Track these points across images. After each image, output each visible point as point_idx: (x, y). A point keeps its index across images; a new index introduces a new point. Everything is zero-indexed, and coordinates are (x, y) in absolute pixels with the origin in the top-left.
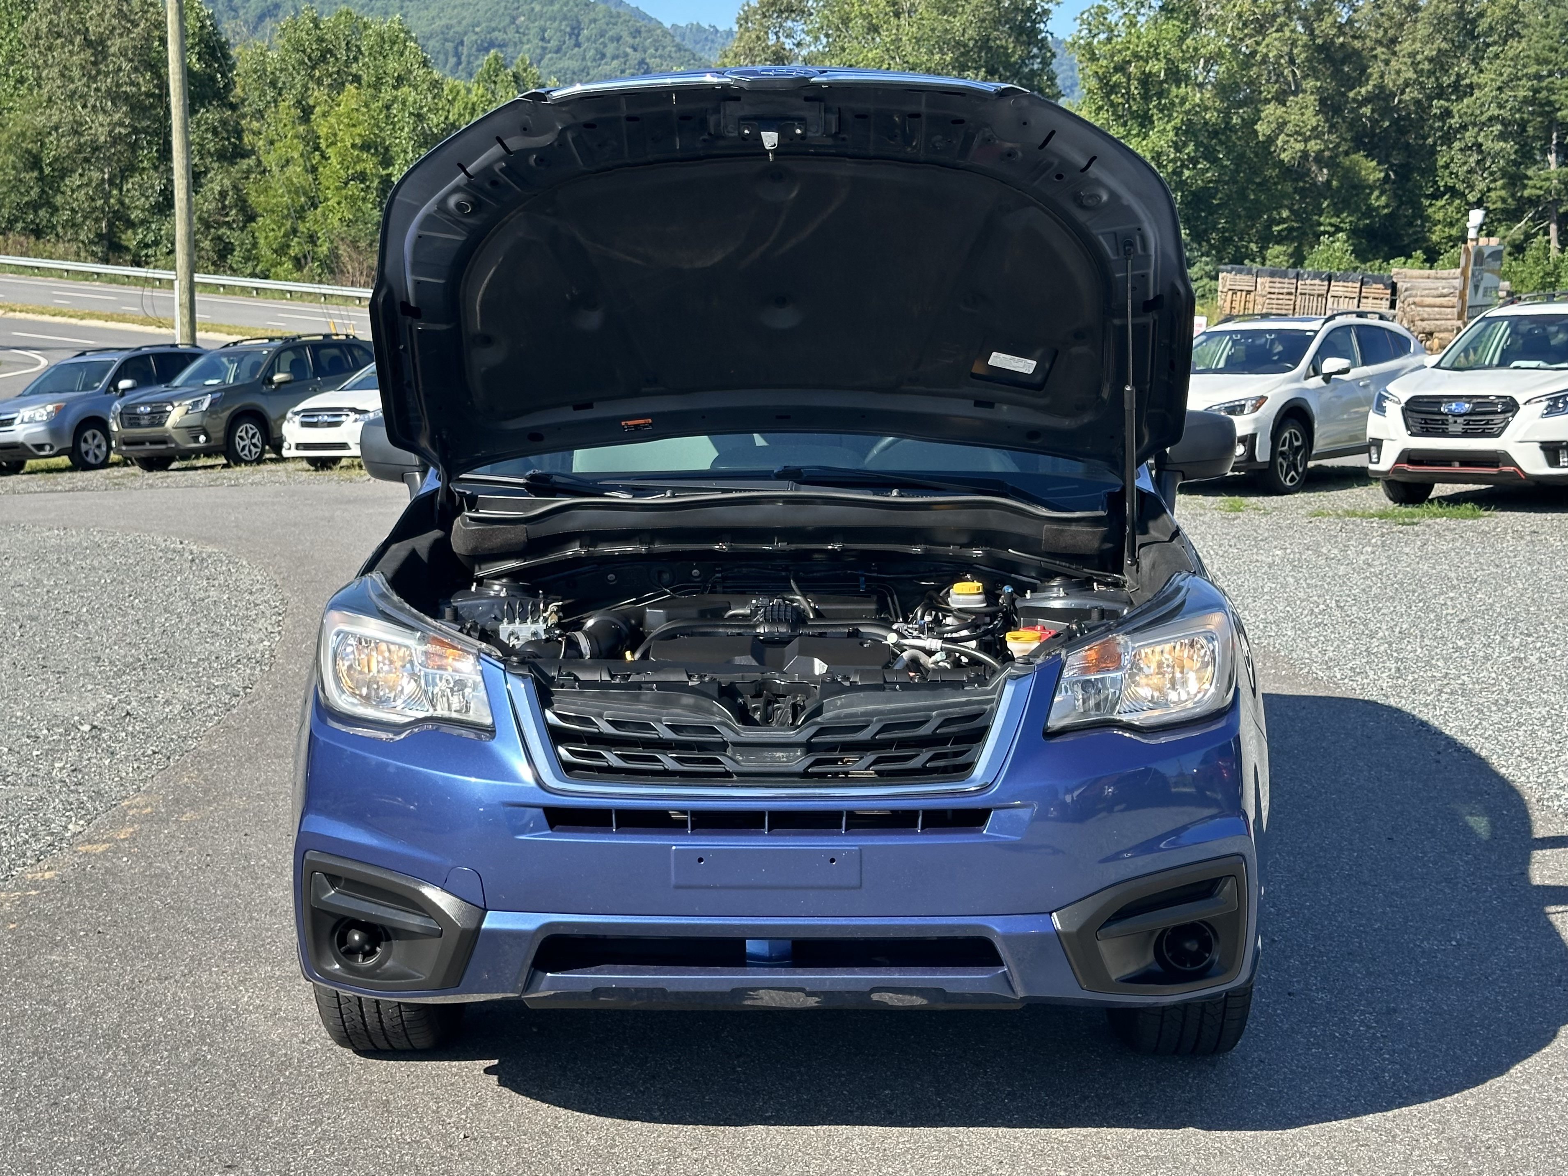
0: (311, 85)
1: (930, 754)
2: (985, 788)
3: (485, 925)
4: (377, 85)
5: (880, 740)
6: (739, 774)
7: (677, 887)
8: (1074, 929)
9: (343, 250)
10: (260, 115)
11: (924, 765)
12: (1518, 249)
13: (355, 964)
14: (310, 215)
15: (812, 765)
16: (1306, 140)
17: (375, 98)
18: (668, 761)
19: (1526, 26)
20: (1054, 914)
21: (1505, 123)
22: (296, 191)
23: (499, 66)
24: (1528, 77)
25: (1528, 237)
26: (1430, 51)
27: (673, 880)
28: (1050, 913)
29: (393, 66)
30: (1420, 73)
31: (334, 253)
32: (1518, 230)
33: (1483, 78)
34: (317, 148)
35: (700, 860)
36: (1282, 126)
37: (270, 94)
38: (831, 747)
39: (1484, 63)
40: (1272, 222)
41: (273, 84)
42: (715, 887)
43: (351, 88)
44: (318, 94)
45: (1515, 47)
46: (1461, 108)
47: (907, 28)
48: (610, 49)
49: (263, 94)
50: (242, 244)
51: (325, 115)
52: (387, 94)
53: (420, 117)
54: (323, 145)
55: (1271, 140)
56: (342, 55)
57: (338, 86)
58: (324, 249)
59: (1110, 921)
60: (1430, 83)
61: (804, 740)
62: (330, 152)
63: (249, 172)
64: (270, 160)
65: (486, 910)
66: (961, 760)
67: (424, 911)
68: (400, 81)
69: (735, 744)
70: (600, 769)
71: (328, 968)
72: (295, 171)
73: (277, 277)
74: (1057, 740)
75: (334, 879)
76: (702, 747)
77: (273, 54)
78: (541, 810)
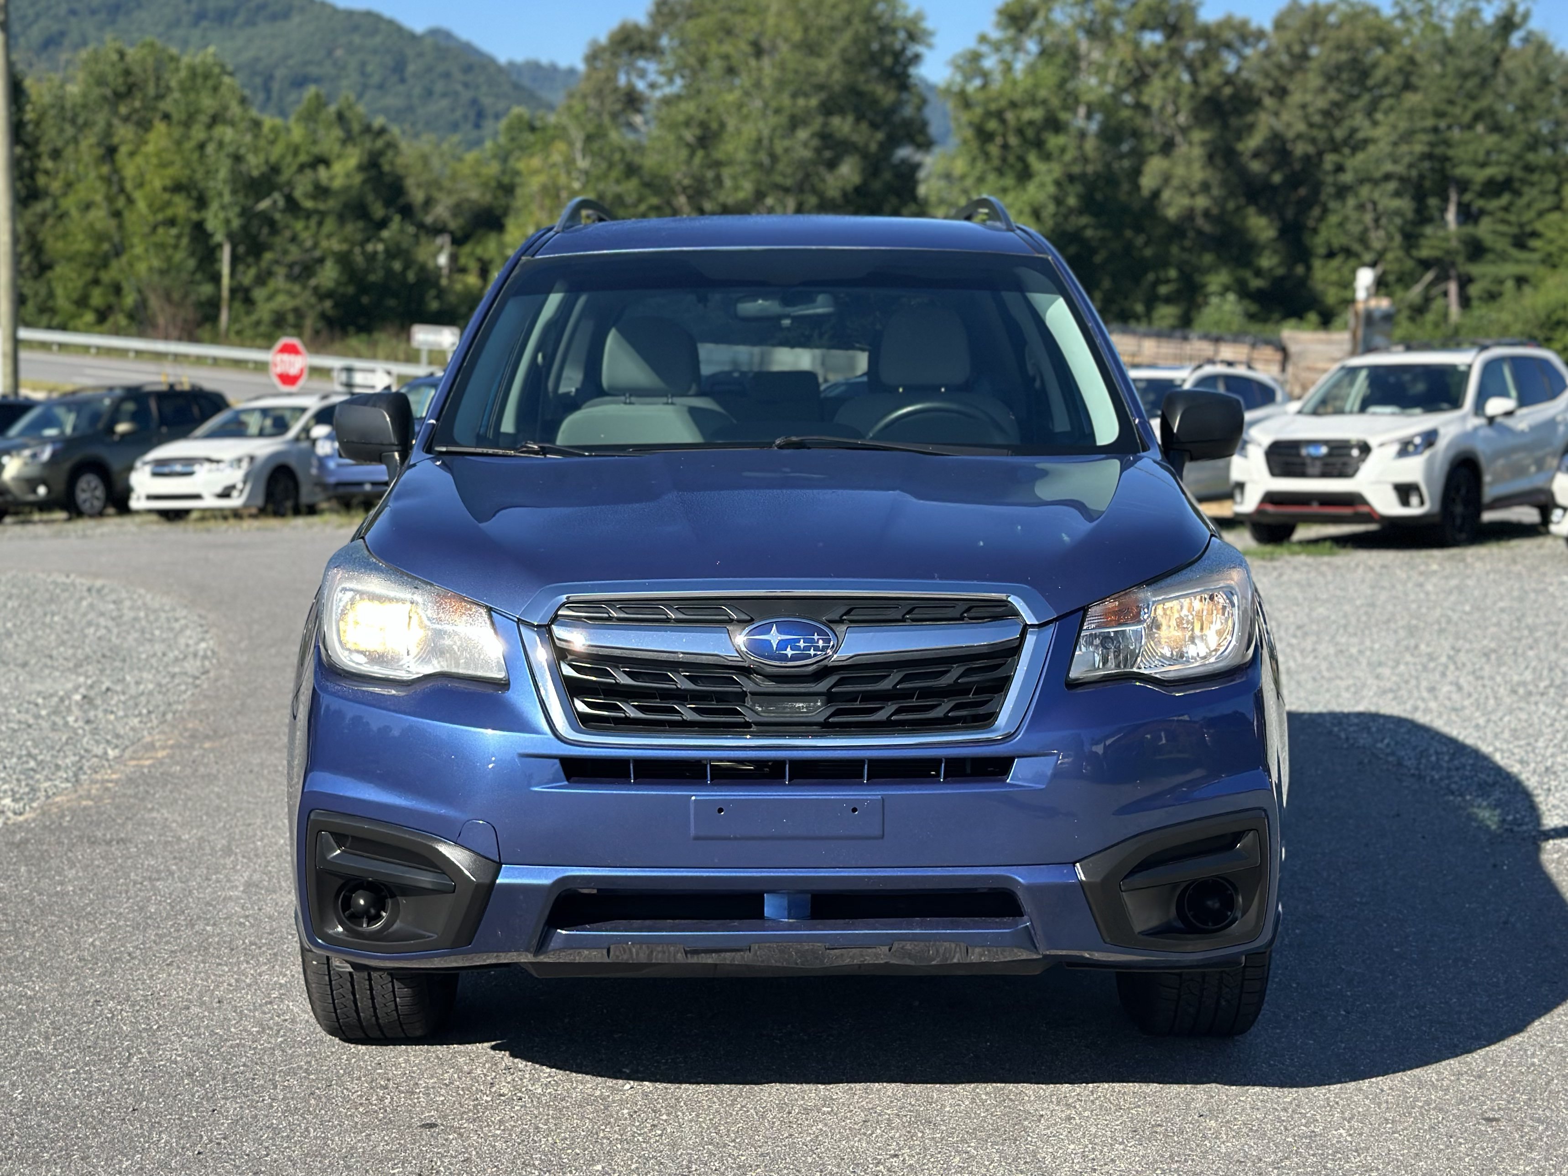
0: (116, 122)
1: (952, 704)
2: (1008, 737)
3: (498, 881)
4: (188, 123)
5: (900, 689)
6: (757, 724)
7: (697, 838)
8: (1098, 879)
9: (154, 302)
10: (56, 154)
11: (946, 715)
12: (1419, 310)
13: (360, 929)
14: (115, 264)
15: (833, 715)
16: (1193, 195)
17: (186, 137)
18: (687, 713)
19: (1422, 77)
20: (1078, 865)
21: (1402, 179)
22: (100, 237)
23: (320, 103)
24: (1424, 130)
25: (1427, 300)
26: (1321, 103)
27: (693, 832)
28: (1074, 864)
29: (208, 103)
30: (1311, 125)
31: (143, 304)
32: (1415, 292)
33: (1378, 132)
34: (122, 190)
35: (720, 810)
36: (1167, 179)
37: (70, 131)
38: (852, 697)
39: (1379, 116)
40: (1158, 282)
41: (73, 121)
42: (735, 838)
43: (160, 127)
44: (124, 133)
45: (1412, 99)
46: (1356, 162)
47: (768, 68)
48: (439, 87)
49: (61, 131)
50: (36, 294)
51: (132, 154)
52: (198, 133)
53: (237, 158)
54: (129, 186)
55: (1156, 194)
56: (151, 91)
57: (145, 125)
58: (130, 300)
59: (1132, 873)
60: (1322, 135)
61: (825, 690)
62: (137, 195)
63: (43, 217)
64: (69, 203)
65: (500, 864)
66: (982, 710)
67: (436, 867)
68: (215, 120)
69: (753, 694)
70: (617, 721)
71: (330, 932)
72: (99, 216)
73: (76, 330)
74: (1079, 691)
75: (340, 839)
76: (721, 697)
77: (73, 89)
78: (557, 761)
